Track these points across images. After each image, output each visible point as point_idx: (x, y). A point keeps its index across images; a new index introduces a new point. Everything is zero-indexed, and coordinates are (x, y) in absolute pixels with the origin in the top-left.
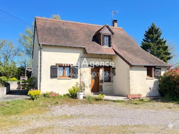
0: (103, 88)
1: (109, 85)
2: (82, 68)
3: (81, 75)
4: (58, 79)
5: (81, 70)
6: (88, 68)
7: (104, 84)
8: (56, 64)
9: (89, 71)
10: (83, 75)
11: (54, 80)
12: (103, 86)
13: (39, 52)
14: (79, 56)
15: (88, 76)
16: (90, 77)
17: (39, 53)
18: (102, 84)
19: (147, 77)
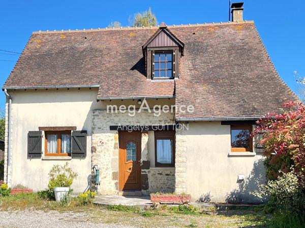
0: (149, 181)
1: (167, 175)
2: (96, 135)
3: (93, 150)
4: (43, 160)
5: (93, 138)
6: (110, 134)
7: (152, 172)
8: (40, 128)
9: (114, 142)
10: (98, 149)
11: (36, 162)
12: (149, 176)
13: (5, 106)
14: (91, 108)
15: (111, 154)
16: (114, 155)
17: (7, 107)
18: (147, 171)
19: (232, 151)
